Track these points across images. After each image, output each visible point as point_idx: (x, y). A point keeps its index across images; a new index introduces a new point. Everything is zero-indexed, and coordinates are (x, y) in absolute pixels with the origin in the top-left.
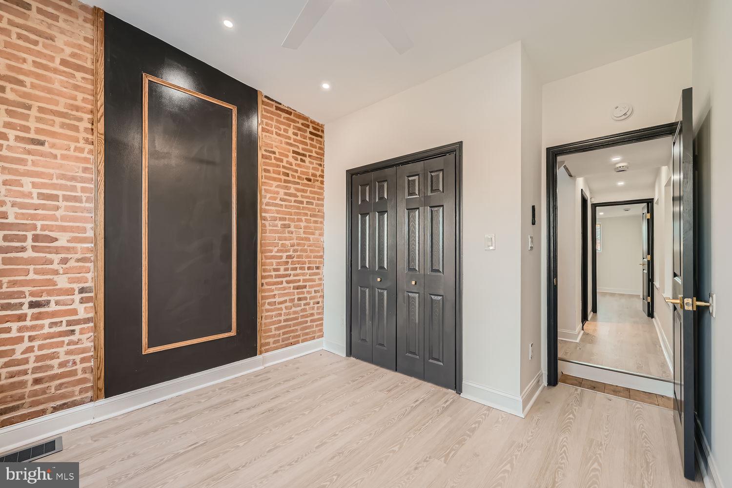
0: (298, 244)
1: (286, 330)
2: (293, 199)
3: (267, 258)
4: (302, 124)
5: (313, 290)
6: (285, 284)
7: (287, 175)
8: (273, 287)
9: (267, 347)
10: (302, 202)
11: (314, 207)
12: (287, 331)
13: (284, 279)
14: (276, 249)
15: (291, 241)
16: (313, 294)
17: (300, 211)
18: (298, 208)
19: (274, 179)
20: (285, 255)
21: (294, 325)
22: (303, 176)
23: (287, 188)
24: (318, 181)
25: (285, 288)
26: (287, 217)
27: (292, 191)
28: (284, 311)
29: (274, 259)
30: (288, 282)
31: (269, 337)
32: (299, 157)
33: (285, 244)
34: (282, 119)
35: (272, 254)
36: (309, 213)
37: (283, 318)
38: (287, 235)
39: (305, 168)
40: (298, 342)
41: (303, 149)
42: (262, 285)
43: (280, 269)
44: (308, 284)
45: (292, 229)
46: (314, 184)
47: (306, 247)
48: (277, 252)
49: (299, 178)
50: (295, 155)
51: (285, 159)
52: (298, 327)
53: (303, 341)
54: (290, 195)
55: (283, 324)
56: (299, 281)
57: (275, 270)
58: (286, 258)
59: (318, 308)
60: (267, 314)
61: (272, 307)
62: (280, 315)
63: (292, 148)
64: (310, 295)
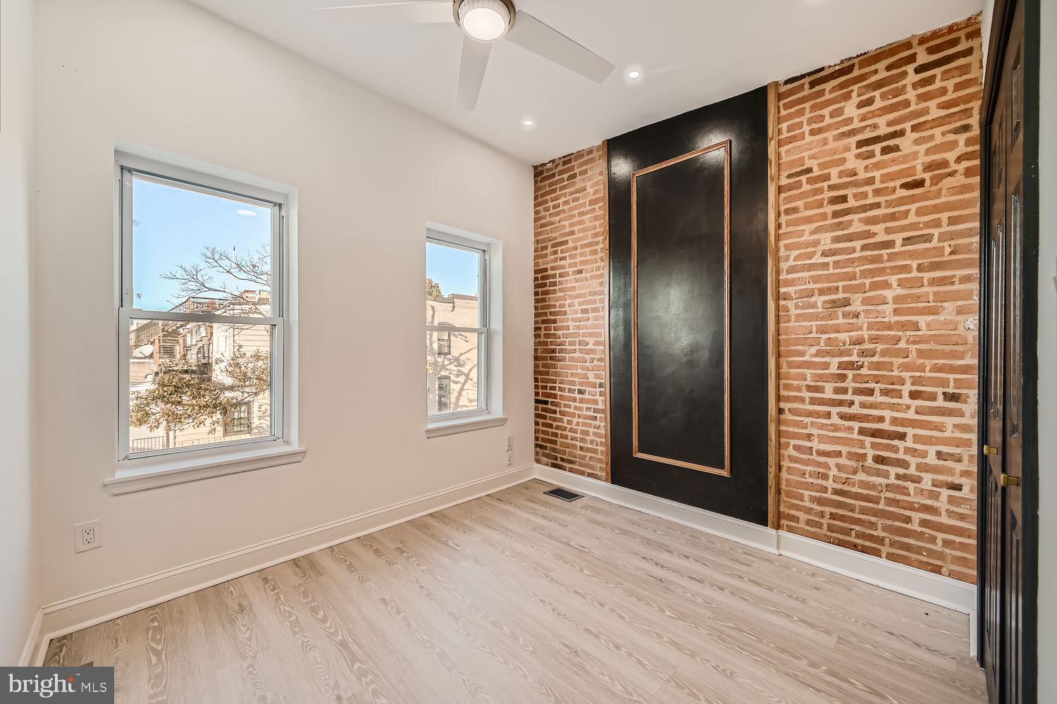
0: (874, 340)
1: (841, 512)
2: (858, 244)
3: (790, 365)
4: (888, 68)
5: (932, 450)
6: (835, 420)
7: (844, 199)
8: (807, 420)
9: (793, 524)
10: (889, 244)
11: (935, 243)
12: (843, 516)
13: (835, 410)
14: (813, 350)
15: (851, 334)
16: (931, 459)
17: (882, 265)
18: (877, 259)
19: (809, 220)
20: (835, 361)
21: (863, 511)
22: (891, 184)
23: (839, 226)
24: (951, 174)
25: (836, 428)
26: (841, 284)
27: (857, 227)
28: (834, 472)
29: (808, 368)
30: (843, 417)
31: (798, 508)
32: (877, 148)
33: (836, 339)
34: (828, 96)
35: (803, 359)
36: (914, 264)
37: (830, 484)
38: (841, 321)
39: (902, 163)
40: (877, 553)
41: (889, 124)
42: (781, 411)
43: (824, 387)
44: (910, 432)
45: (856, 306)
46: (934, 188)
47: (902, 345)
48: (816, 355)
49: (877, 192)
50: (864, 149)
51: (834, 172)
52: (881, 522)
53: (891, 557)
54: (849, 238)
55: (829, 495)
56: (881, 419)
57: (809, 388)
58: (839, 368)
59: (951, 500)
60: (792, 465)
61: (806, 457)
62: (825, 477)
63: (853, 140)
64: (919, 460)
